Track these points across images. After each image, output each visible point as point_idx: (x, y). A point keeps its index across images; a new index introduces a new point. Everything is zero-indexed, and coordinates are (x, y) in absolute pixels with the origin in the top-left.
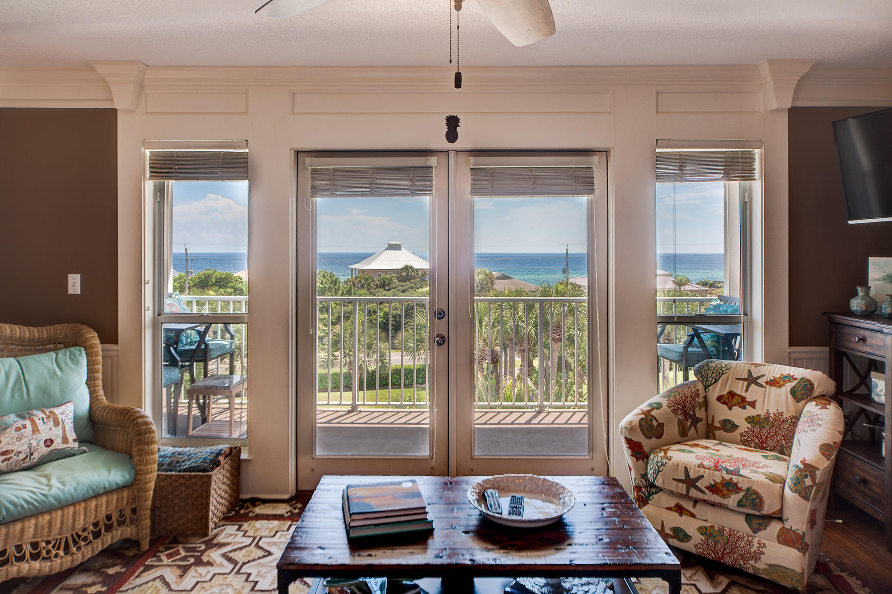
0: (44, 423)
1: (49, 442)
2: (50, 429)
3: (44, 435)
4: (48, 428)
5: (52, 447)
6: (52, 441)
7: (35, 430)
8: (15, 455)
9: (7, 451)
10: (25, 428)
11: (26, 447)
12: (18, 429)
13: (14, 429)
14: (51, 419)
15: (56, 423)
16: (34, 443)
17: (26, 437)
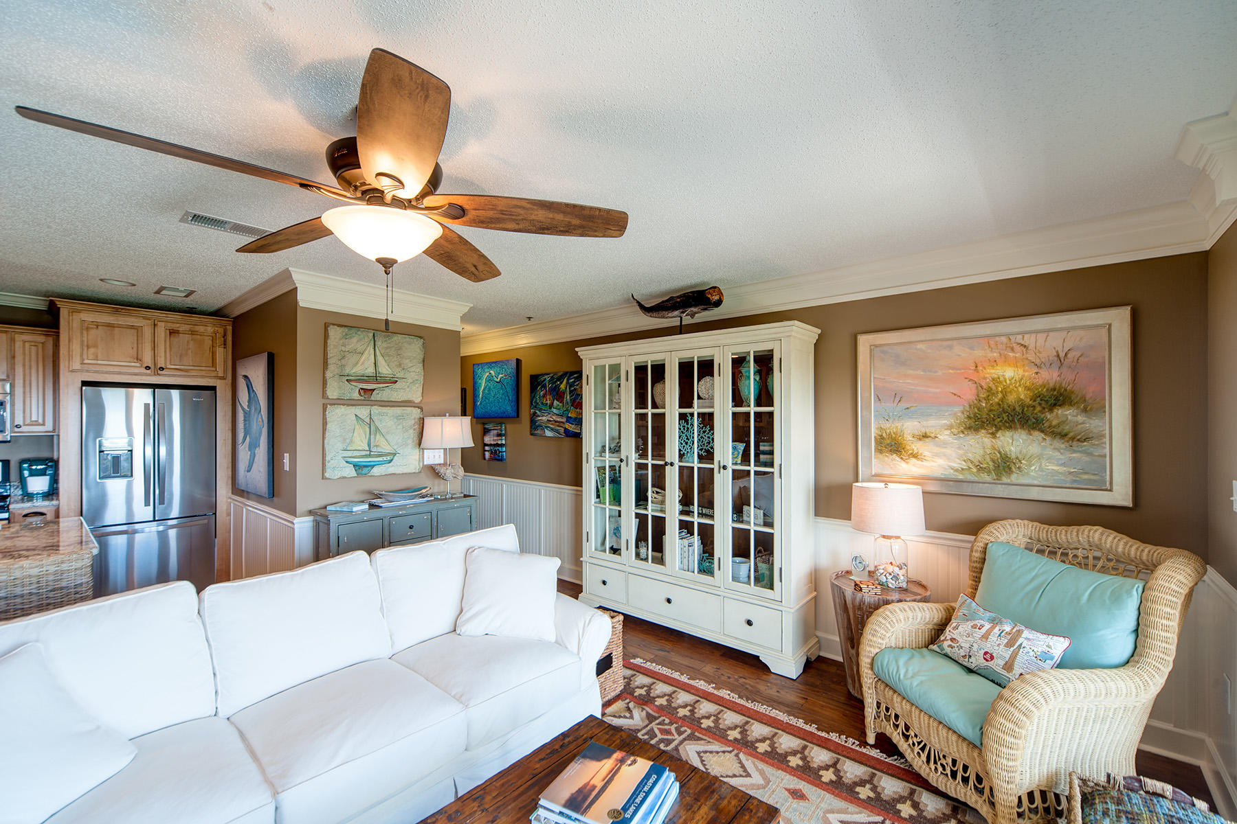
0: (1000, 635)
1: (989, 656)
2: (999, 645)
3: (988, 647)
4: (998, 643)
5: (990, 664)
6: (992, 658)
7: (985, 637)
8: (957, 647)
9: (955, 639)
10: (979, 629)
11: (967, 645)
12: (974, 627)
13: (972, 624)
14: (1009, 637)
15: (1009, 644)
16: (975, 647)
17: (973, 637)
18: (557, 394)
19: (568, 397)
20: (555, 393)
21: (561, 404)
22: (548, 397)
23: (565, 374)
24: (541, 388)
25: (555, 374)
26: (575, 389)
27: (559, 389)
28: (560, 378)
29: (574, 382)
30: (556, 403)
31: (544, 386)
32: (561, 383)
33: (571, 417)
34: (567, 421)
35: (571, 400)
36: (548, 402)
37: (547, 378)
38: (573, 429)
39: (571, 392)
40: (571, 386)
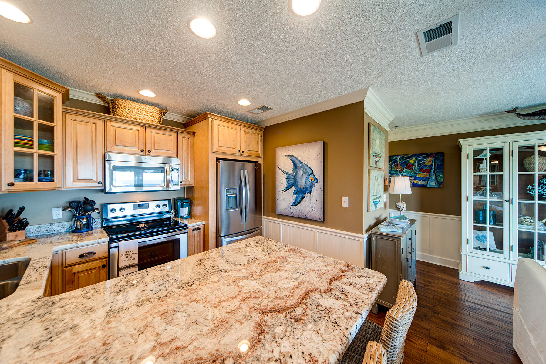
18: (407, 165)
19: (417, 167)
20: (405, 165)
21: (409, 171)
22: (398, 167)
23: (413, 155)
24: (393, 163)
25: (406, 155)
26: (423, 163)
27: (408, 163)
28: (410, 158)
29: (422, 159)
30: (405, 170)
31: (396, 162)
32: (411, 160)
33: (418, 177)
34: (415, 179)
35: (418, 169)
36: (399, 170)
37: (398, 158)
38: (420, 183)
39: (418, 164)
40: (419, 161)
